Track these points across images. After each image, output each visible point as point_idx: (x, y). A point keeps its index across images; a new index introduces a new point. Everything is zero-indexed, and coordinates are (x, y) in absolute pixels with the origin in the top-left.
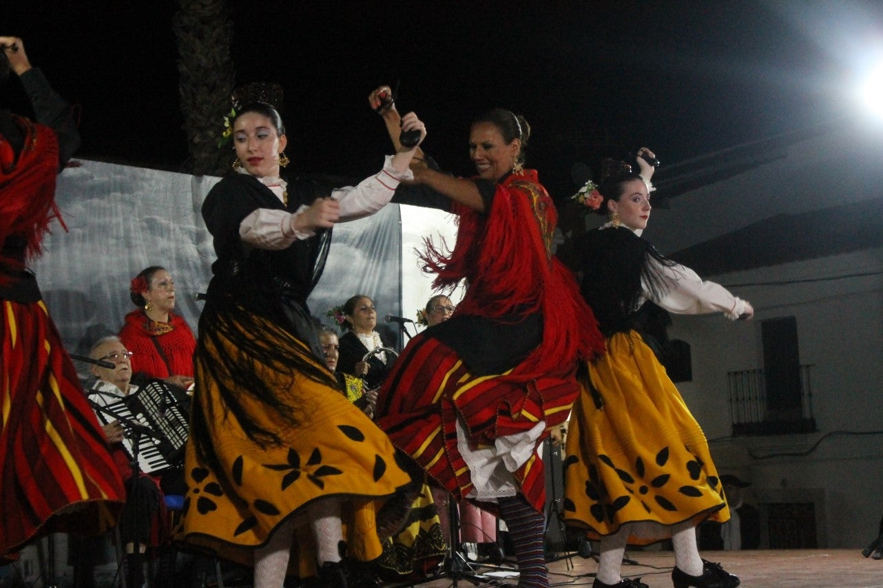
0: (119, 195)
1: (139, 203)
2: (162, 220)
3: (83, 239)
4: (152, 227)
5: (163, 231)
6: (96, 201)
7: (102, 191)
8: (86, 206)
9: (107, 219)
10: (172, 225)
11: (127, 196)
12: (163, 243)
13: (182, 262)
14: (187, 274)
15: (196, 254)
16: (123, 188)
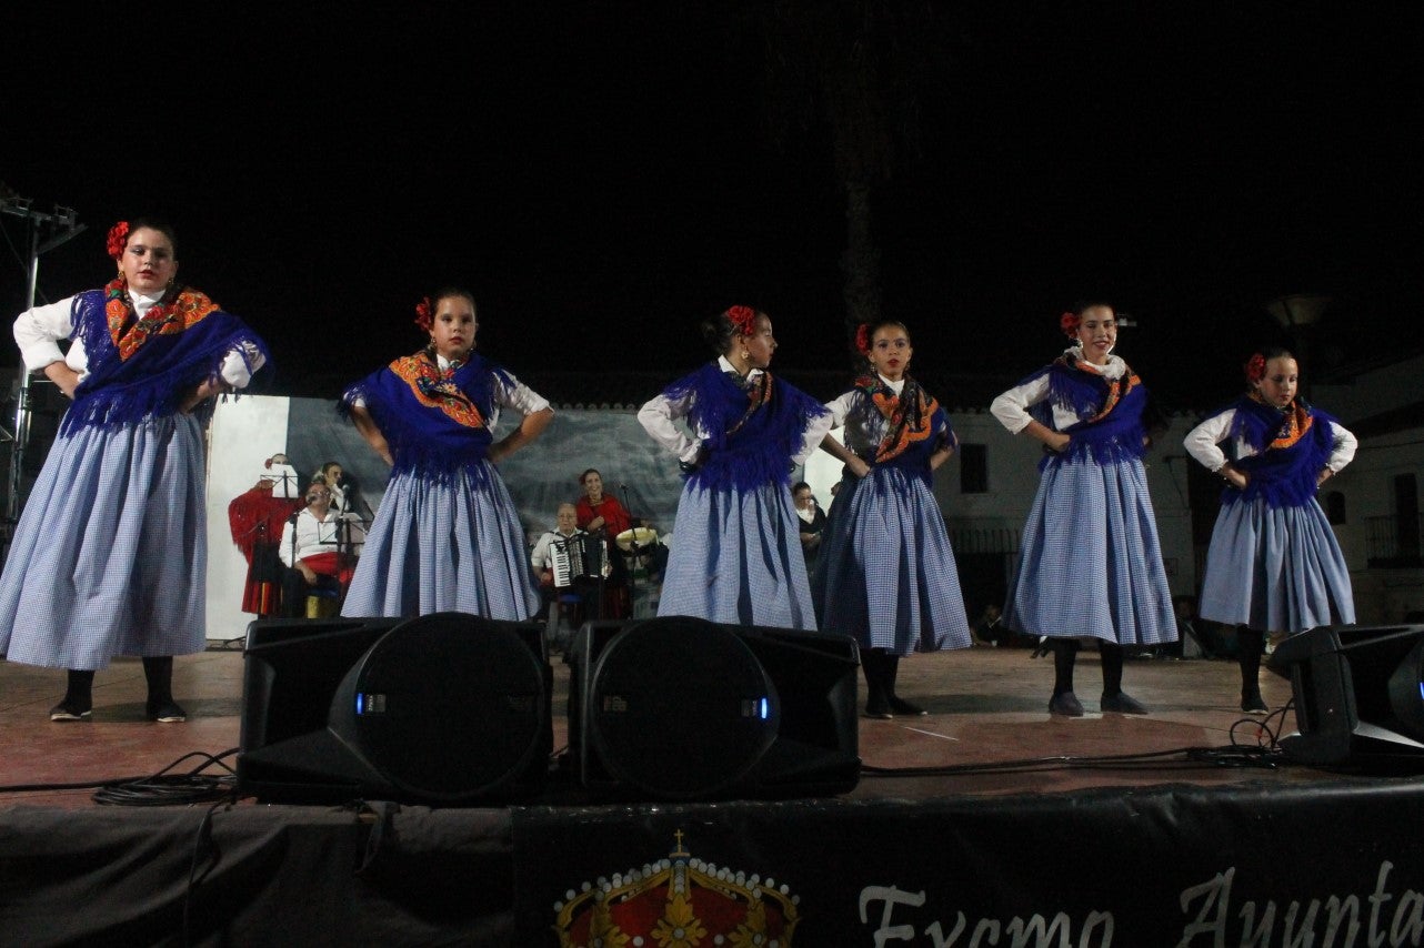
0: (603, 430)
1: (617, 433)
2: (631, 442)
3: (580, 455)
4: (625, 447)
5: (632, 449)
6: (590, 435)
7: (594, 428)
8: (584, 437)
9: (596, 444)
10: (638, 445)
11: (609, 430)
12: (631, 455)
13: (643, 465)
14: (646, 472)
15: (652, 460)
16: (606, 426)
